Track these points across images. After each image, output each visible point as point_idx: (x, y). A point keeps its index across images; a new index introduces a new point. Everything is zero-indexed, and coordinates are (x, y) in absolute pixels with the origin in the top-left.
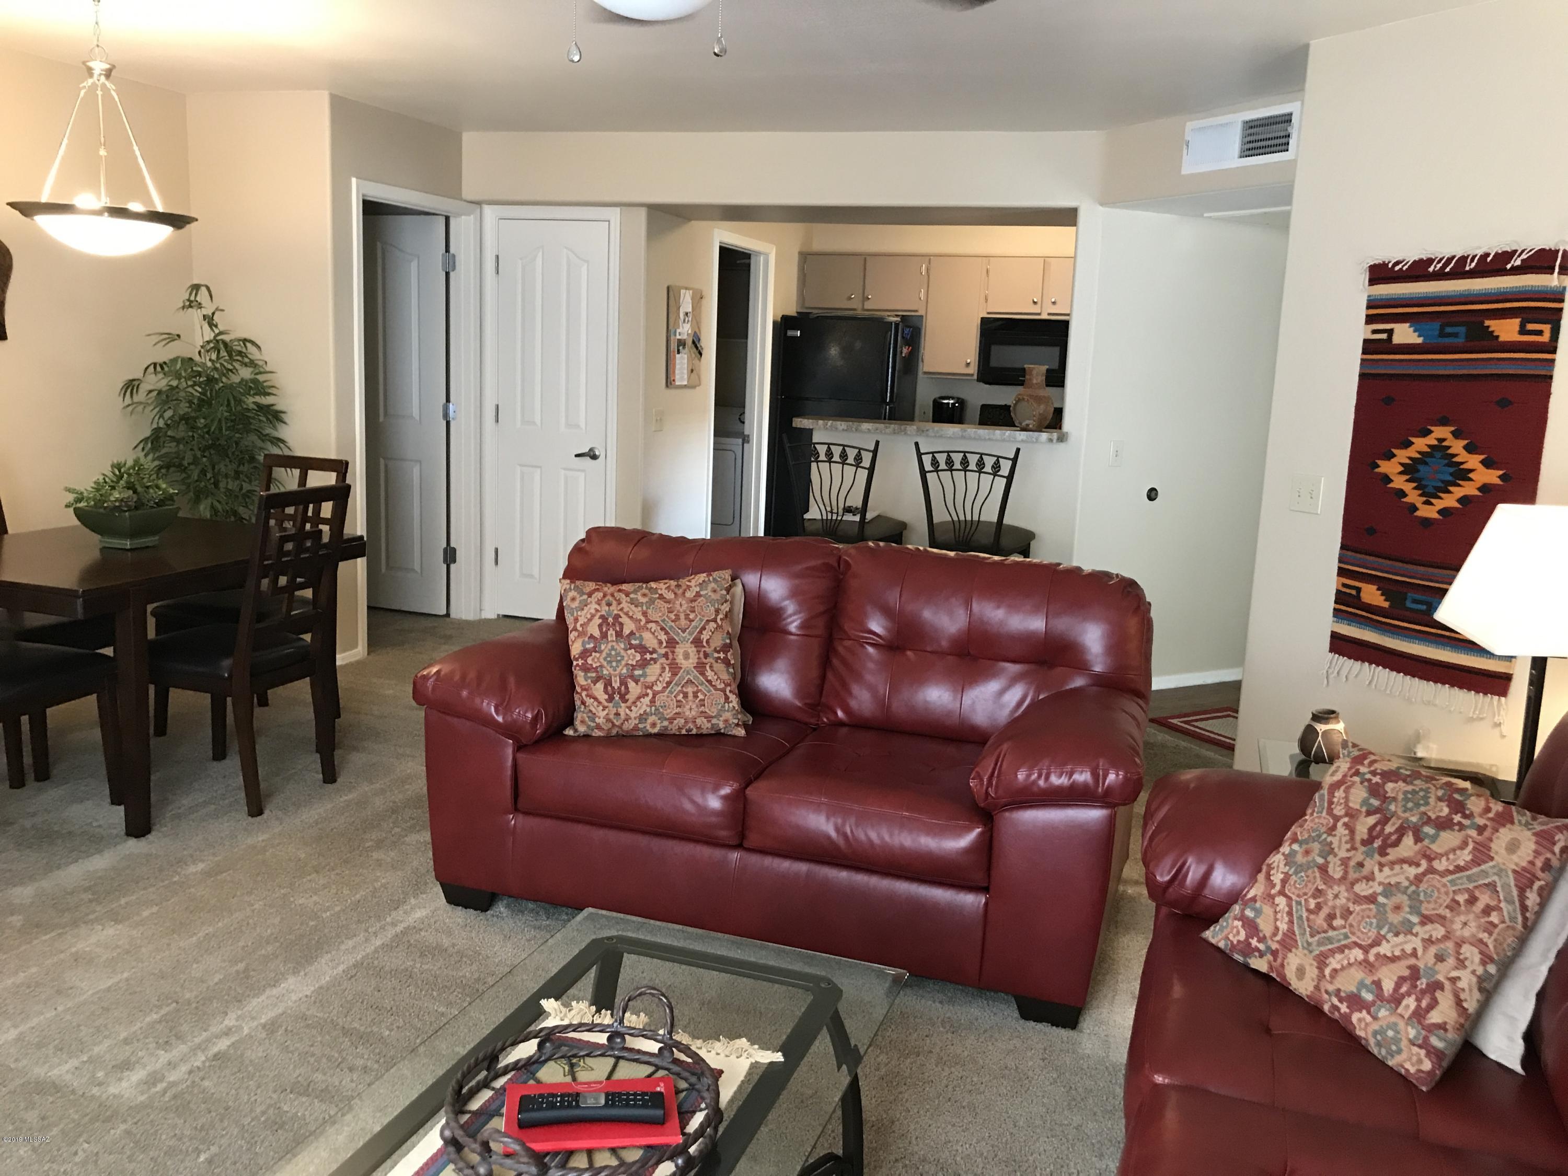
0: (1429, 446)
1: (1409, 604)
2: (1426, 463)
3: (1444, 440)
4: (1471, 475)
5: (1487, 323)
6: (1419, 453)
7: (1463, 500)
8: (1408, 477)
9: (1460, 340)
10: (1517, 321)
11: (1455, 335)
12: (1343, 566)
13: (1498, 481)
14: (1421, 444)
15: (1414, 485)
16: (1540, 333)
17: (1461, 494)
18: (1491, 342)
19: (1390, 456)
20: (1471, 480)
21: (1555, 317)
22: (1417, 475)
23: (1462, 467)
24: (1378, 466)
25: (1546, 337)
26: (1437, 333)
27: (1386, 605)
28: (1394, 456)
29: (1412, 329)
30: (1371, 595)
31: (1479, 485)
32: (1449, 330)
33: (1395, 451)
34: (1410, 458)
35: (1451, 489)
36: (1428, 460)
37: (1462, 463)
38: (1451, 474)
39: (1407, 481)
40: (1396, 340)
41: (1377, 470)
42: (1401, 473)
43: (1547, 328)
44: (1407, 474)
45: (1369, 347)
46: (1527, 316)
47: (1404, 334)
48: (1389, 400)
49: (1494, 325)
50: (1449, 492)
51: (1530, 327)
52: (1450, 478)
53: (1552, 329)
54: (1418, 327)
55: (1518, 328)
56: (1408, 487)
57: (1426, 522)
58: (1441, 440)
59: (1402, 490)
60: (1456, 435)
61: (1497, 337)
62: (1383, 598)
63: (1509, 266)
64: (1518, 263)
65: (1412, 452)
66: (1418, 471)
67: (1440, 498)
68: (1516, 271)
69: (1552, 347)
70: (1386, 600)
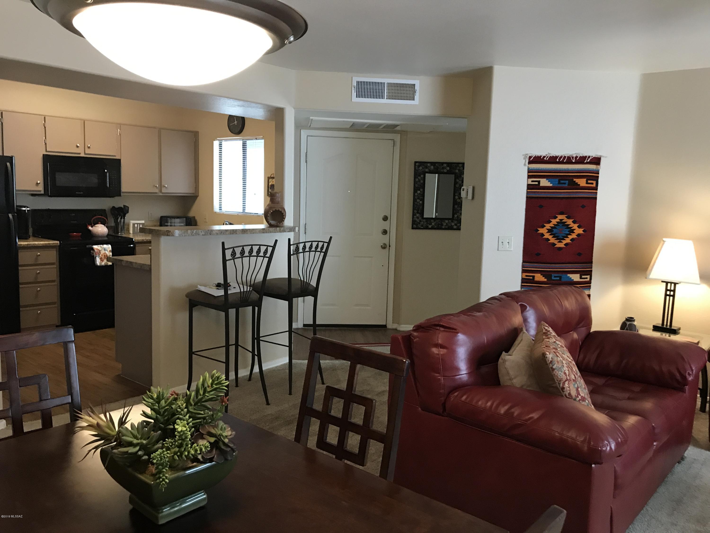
0: (557, 222)
1: (553, 278)
2: (556, 228)
3: (563, 220)
4: (574, 231)
5: (574, 180)
6: (554, 225)
7: (572, 240)
8: (550, 233)
9: (566, 185)
10: (585, 179)
11: (565, 183)
12: (524, 269)
13: (582, 232)
14: (554, 221)
15: (552, 236)
16: (592, 184)
17: (572, 238)
18: (577, 186)
19: (543, 227)
20: (574, 232)
21: (596, 179)
22: (553, 233)
23: (572, 228)
24: (539, 231)
25: (594, 185)
26: (557, 183)
27: (546, 280)
28: (545, 226)
29: (547, 181)
30: (539, 277)
31: (577, 234)
32: (562, 182)
33: (545, 225)
34: (550, 227)
35: (568, 236)
36: (557, 227)
37: (572, 227)
38: (568, 231)
39: (550, 235)
40: (542, 184)
41: (538, 232)
42: (547, 232)
43: (594, 182)
44: (549, 233)
45: (529, 187)
46: (588, 178)
47: (544, 182)
48: (541, 206)
49: (577, 180)
50: (568, 237)
51: (589, 182)
52: (568, 233)
53: (596, 182)
54: (549, 180)
55: (585, 182)
56: (550, 237)
57: (560, 249)
58: (561, 220)
59: (548, 238)
60: (568, 218)
61: (579, 185)
62: (544, 278)
63: (586, 161)
64: (588, 161)
65: (551, 225)
66: (553, 231)
67: (565, 240)
68: (587, 163)
69: (596, 188)
70: (545, 278)
